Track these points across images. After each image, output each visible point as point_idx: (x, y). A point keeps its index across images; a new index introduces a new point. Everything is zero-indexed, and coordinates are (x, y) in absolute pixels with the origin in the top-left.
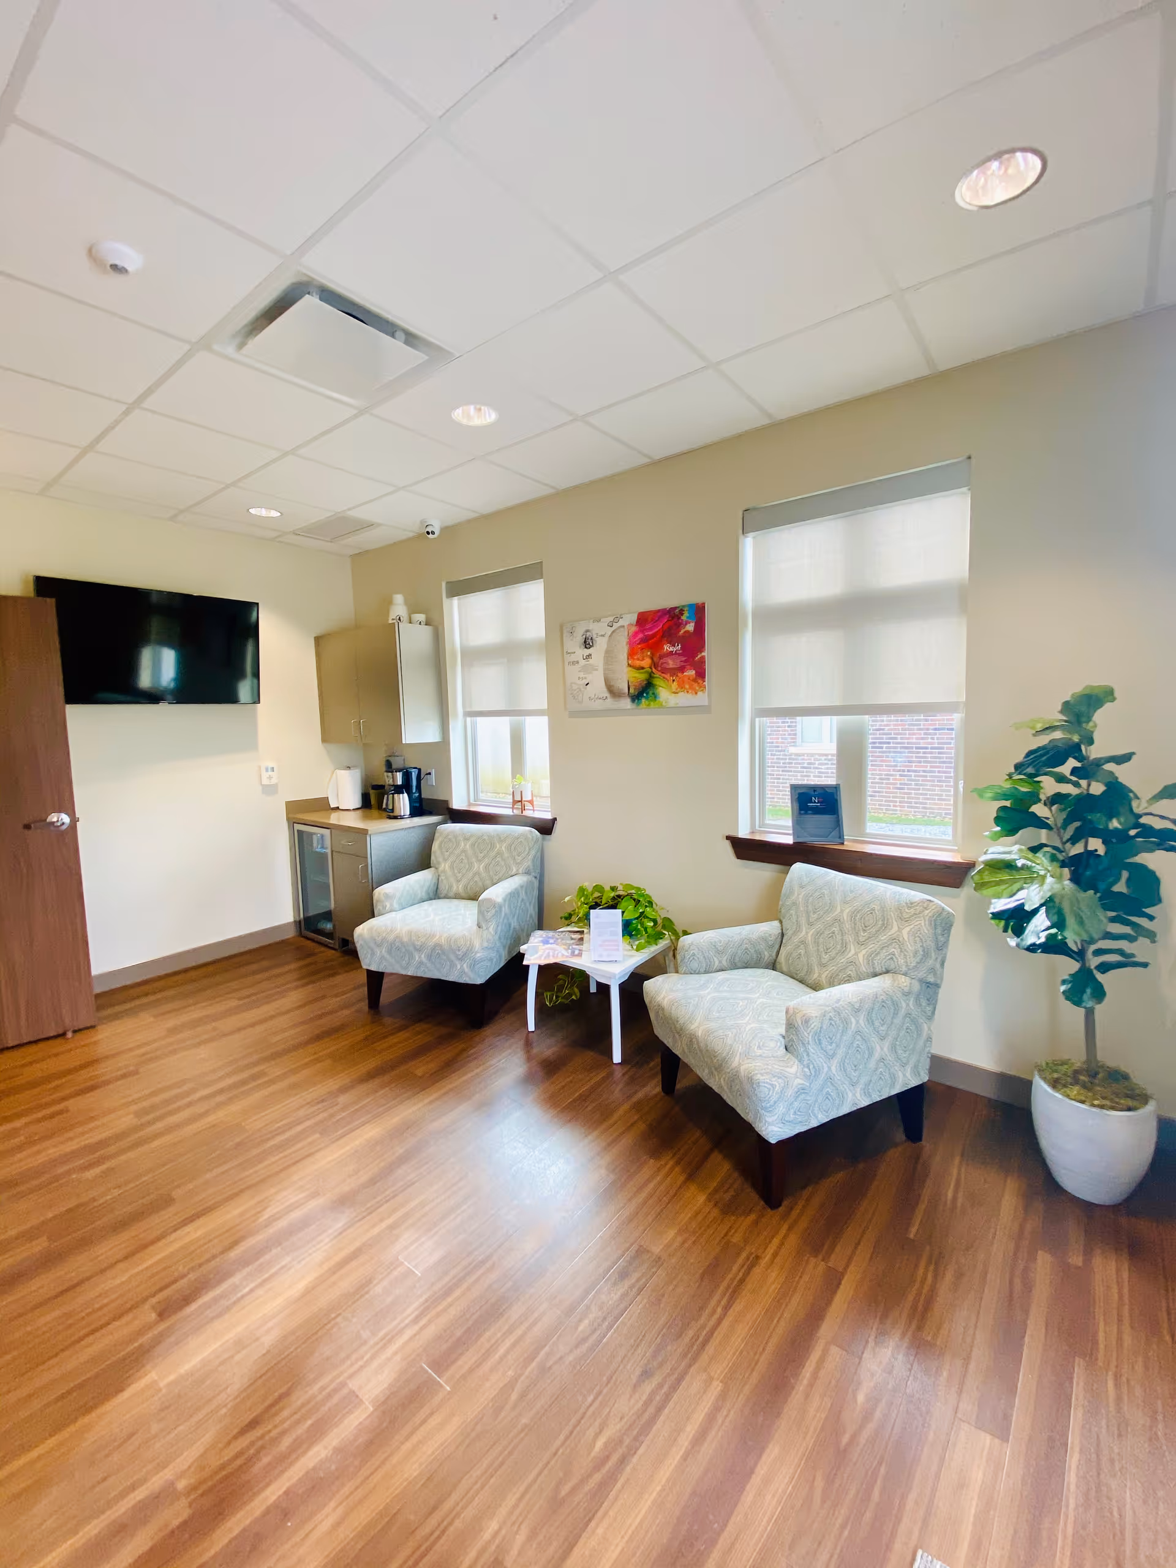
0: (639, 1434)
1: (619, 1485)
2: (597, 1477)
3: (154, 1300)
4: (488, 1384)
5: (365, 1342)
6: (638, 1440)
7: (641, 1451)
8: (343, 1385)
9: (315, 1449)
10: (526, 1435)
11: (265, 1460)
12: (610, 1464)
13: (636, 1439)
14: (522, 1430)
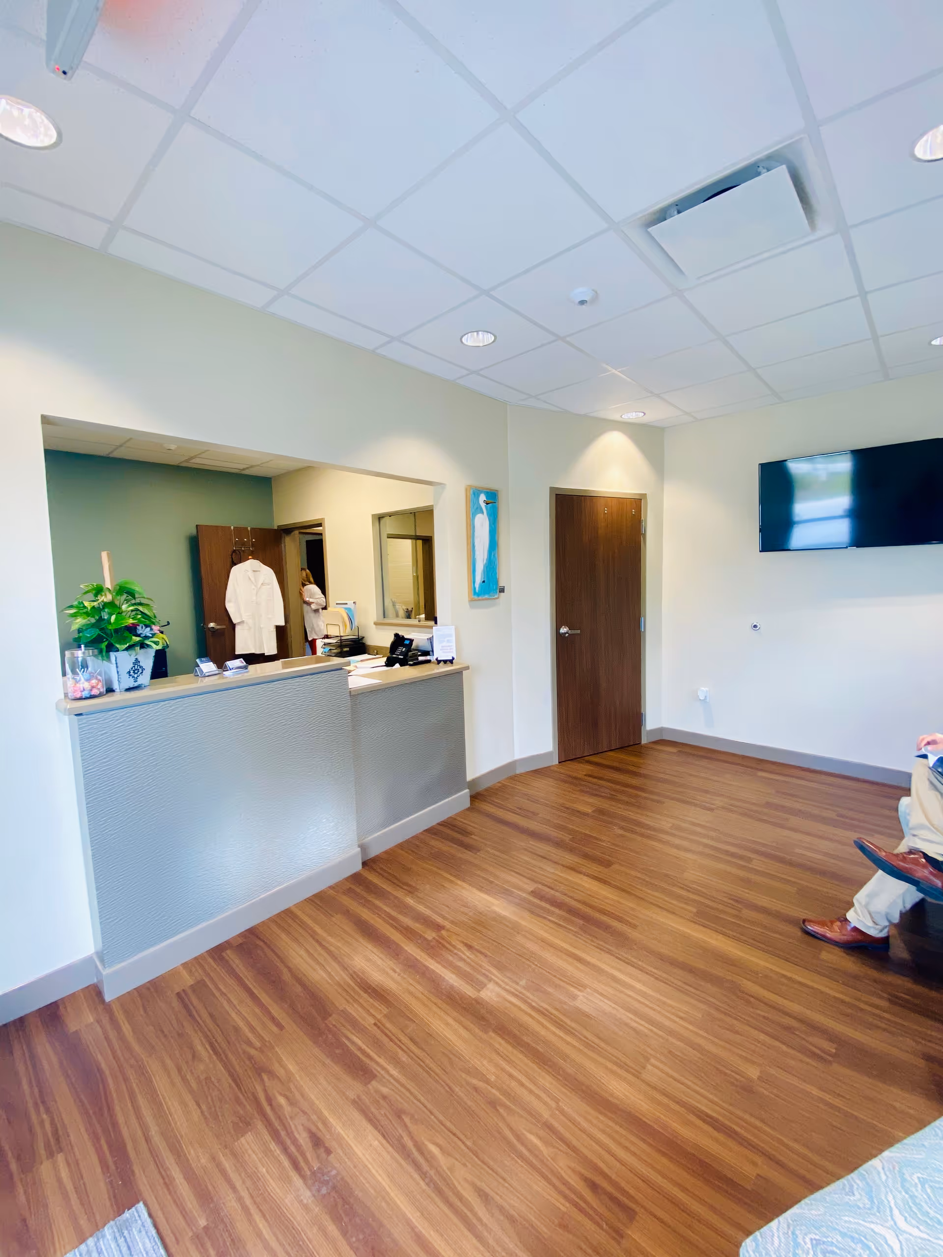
0: (435, 1184)
1: (403, 1162)
2: (410, 1144)
3: (540, 886)
4: (485, 1062)
5: (517, 984)
6: (430, 1182)
7: (422, 1183)
8: (490, 980)
9: (454, 976)
10: (447, 1091)
11: (451, 958)
12: (416, 1154)
13: (432, 1180)
14: (450, 1088)
